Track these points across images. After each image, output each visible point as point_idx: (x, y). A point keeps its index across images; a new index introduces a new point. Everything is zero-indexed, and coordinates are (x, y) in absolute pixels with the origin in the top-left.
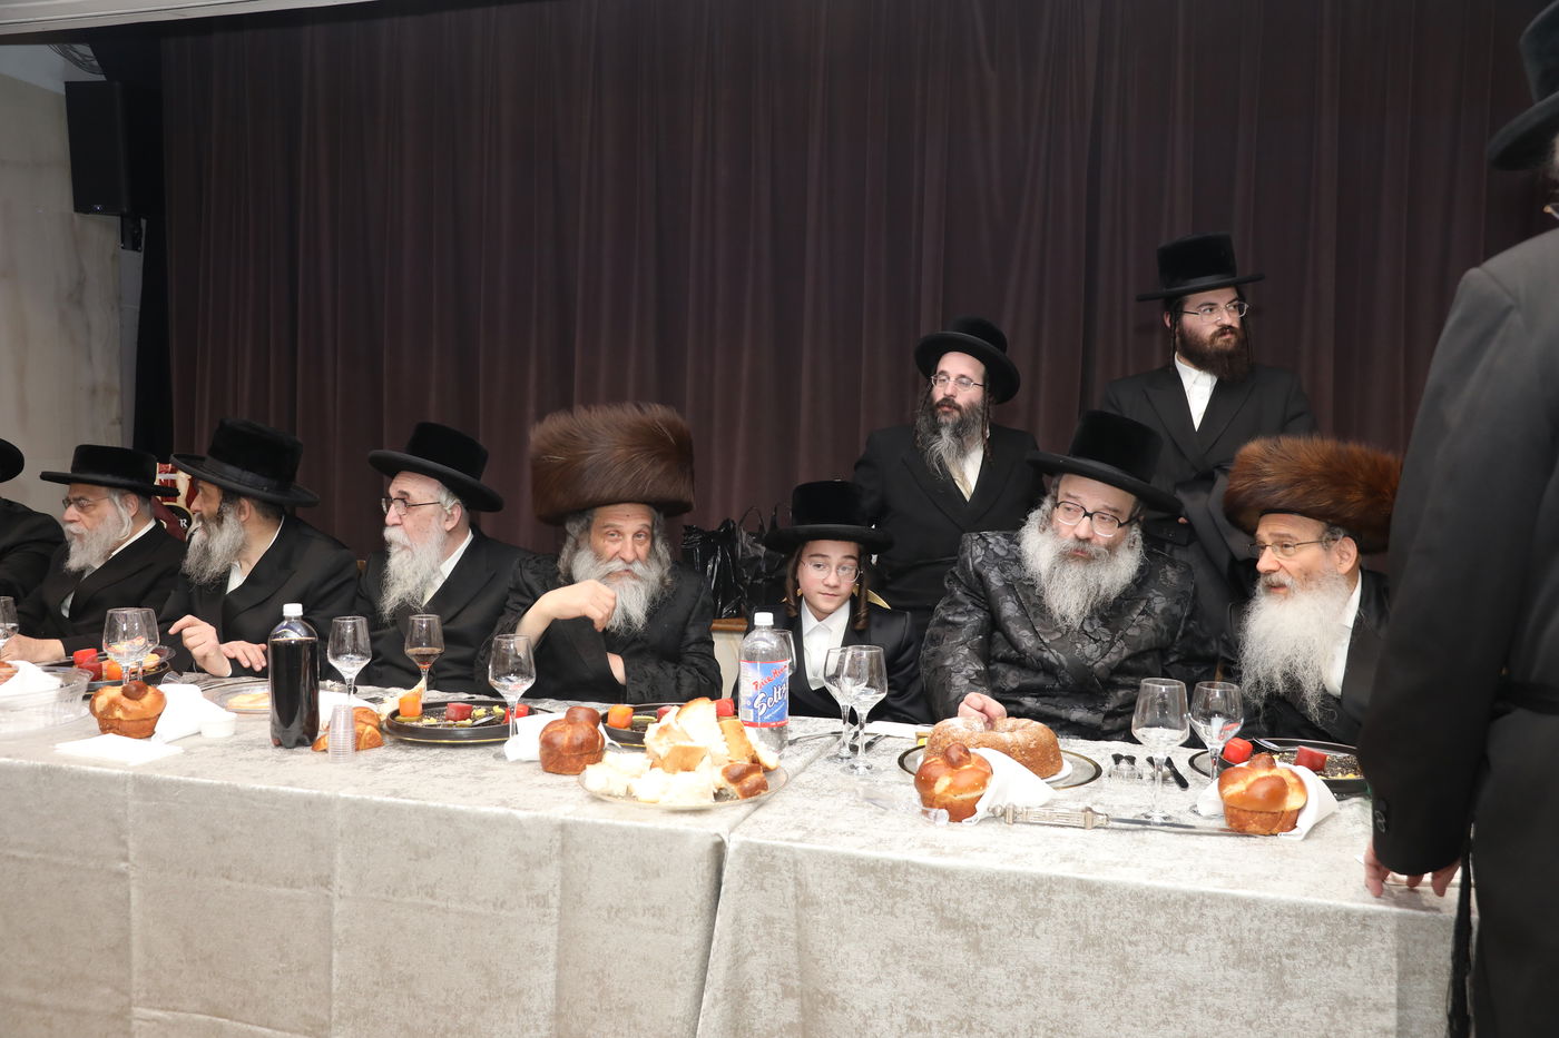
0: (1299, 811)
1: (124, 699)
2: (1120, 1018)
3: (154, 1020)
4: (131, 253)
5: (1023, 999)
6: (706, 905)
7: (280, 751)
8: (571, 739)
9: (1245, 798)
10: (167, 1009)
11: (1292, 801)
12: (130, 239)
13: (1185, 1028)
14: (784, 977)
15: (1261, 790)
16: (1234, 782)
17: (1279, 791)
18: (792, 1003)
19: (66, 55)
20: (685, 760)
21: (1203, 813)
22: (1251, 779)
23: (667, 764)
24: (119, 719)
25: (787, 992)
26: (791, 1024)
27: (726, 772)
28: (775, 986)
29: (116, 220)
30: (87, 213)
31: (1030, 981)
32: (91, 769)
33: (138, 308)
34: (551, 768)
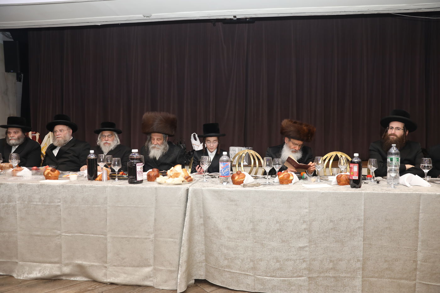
0: (292, 180)
1: (51, 172)
2: (262, 215)
3: (67, 236)
4: (19, 82)
5: (245, 214)
6: (185, 201)
7: (90, 181)
8: (153, 174)
9: (283, 178)
10: (69, 233)
11: (291, 178)
12: (19, 79)
13: (274, 216)
14: (200, 214)
15: (286, 176)
16: (281, 175)
17: (289, 176)
18: (202, 219)
19: (3, 34)
20: (177, 175)
21: (275, 182)
22: (284, 174)
23: (173, 177)
24: (50, 176)
25: (201, 217)
26: (202, 223)
27: (184, 177)
28: (199, 216)
29: (15, 74)
30: (8, 72)
31: (246, 210)
32: (51, 184)
33: (21, 96)
34: (149, 180)
